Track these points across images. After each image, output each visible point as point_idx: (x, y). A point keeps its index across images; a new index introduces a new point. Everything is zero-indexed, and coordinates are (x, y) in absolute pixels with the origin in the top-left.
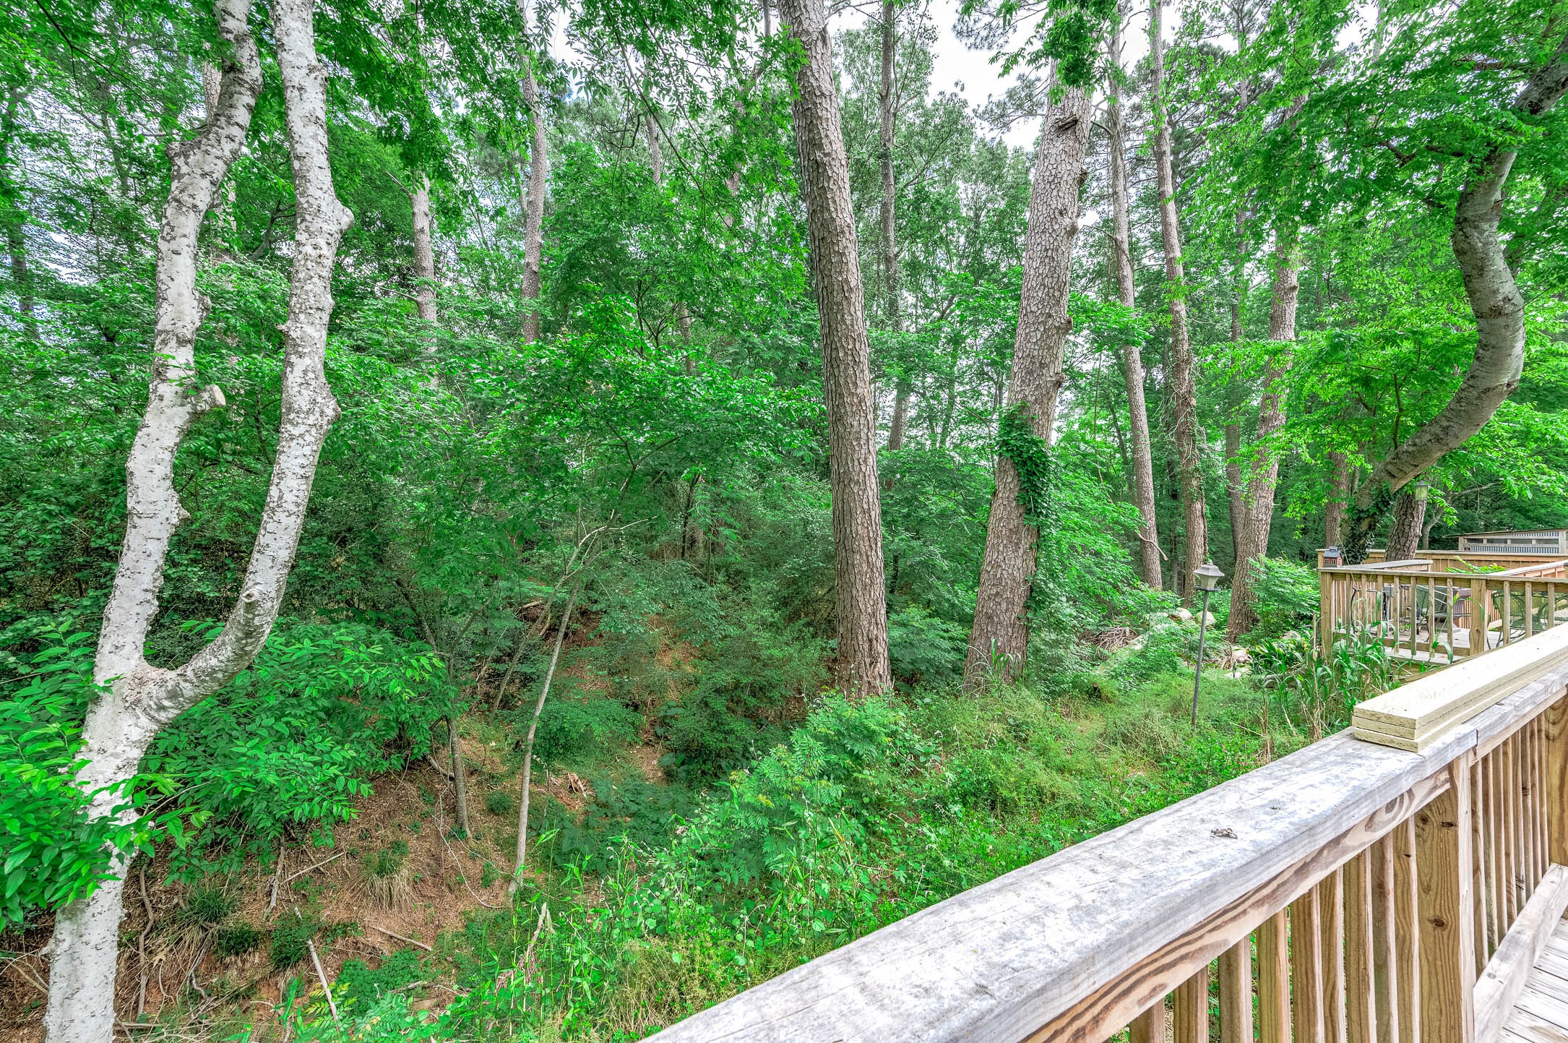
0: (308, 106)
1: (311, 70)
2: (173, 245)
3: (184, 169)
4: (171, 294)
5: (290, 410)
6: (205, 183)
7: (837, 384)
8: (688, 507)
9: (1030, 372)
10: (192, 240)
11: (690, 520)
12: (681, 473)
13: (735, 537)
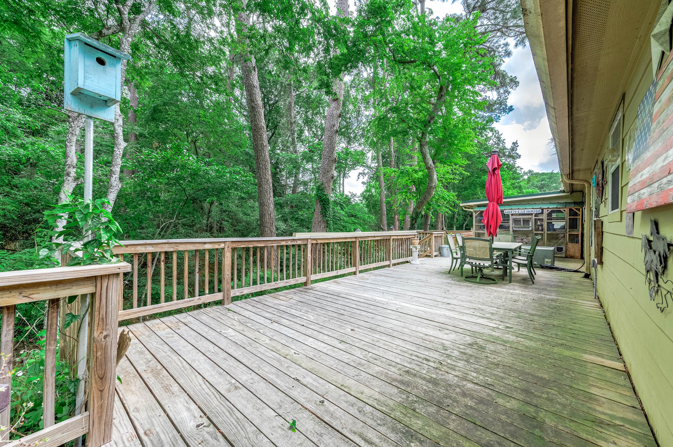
0: (119, 123)
1: (120, 116)
2: (71, 144)
3: (73, 125)
4: (70, 156)
5: (111, 186)
6: (78, 129)
7: (260, 175)
8: (209, 213)
9: (324, 173)
10: (75, 143)
11: (210, 219)
12: (206, 200)
13: (229, 225)
